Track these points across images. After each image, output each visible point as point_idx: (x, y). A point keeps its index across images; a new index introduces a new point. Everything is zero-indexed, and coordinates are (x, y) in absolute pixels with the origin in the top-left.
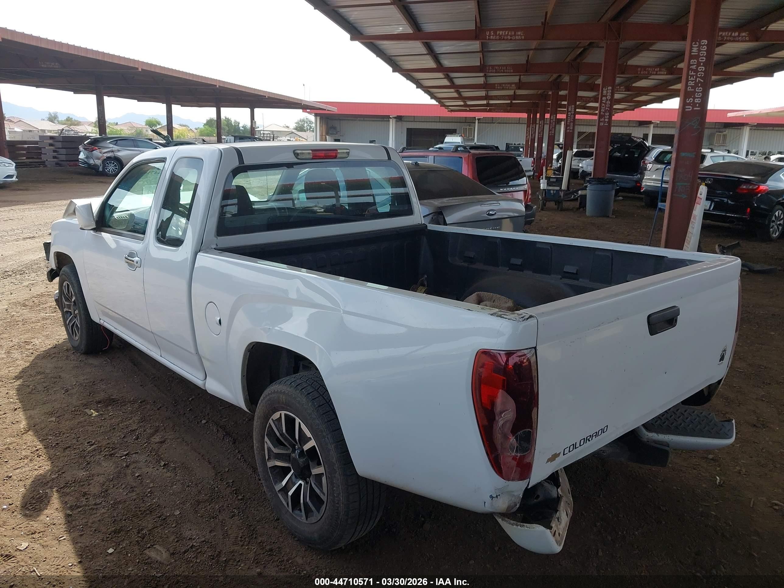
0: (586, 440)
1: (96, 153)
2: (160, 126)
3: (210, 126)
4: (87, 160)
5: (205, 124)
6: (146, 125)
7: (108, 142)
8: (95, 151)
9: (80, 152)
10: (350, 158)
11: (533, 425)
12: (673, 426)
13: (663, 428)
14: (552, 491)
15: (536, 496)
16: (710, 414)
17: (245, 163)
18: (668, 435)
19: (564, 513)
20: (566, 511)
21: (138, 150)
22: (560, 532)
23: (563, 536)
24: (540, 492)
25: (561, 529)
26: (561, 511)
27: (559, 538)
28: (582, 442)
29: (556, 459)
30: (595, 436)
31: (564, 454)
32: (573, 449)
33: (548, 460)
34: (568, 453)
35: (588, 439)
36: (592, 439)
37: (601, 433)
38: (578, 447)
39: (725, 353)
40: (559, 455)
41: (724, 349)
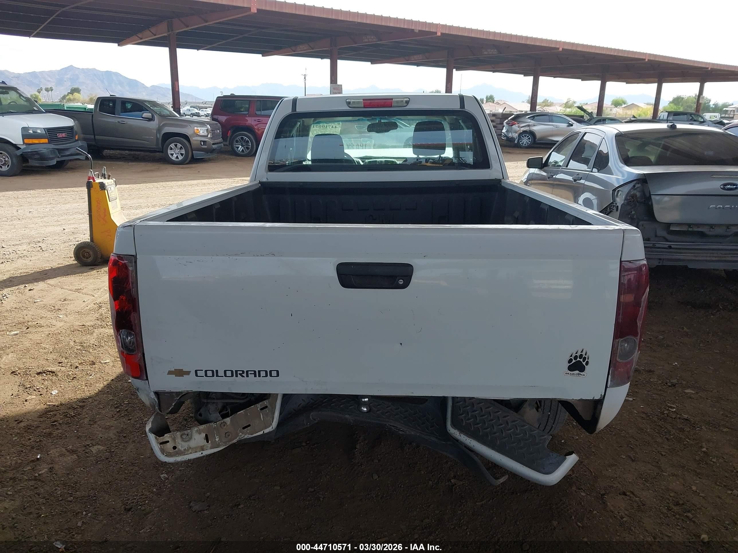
0: (235, 373)
1: (515, 127)
2: (626, 105)
3: (675, 104)
4: (507, 134)
5: (671, 103)
6: (612, 104)
7: (527, 117)
8: (514, 126)
9: (504, 126)
10: (411, 107)
11: (134, 328)
12: (484, 431)
13: (471, 429)
14: (211, 414)
15: (199, 413)
16: (543, 436)
17: (297, 111)
18: (471, 439)
19: (198, 435)
20: (206, 435)
21: (552, 125)
22: (179, 447)
23: (184, 453)
24: (202, 411)
25: (182, 445)
26: (194, 432)
27: (172, 451)
28: (229, 373)
29: (184, 376)
30: (253, 375)
31: (197, 375)
32: (213, 376)
33: (170, 373)
34: (203, 377)
35: (239, 374)
36: (247, 376)
37: (266, 376)
38: (223, 376)
39: (581, 360)
40: (188, 373)
41: (578, 355)
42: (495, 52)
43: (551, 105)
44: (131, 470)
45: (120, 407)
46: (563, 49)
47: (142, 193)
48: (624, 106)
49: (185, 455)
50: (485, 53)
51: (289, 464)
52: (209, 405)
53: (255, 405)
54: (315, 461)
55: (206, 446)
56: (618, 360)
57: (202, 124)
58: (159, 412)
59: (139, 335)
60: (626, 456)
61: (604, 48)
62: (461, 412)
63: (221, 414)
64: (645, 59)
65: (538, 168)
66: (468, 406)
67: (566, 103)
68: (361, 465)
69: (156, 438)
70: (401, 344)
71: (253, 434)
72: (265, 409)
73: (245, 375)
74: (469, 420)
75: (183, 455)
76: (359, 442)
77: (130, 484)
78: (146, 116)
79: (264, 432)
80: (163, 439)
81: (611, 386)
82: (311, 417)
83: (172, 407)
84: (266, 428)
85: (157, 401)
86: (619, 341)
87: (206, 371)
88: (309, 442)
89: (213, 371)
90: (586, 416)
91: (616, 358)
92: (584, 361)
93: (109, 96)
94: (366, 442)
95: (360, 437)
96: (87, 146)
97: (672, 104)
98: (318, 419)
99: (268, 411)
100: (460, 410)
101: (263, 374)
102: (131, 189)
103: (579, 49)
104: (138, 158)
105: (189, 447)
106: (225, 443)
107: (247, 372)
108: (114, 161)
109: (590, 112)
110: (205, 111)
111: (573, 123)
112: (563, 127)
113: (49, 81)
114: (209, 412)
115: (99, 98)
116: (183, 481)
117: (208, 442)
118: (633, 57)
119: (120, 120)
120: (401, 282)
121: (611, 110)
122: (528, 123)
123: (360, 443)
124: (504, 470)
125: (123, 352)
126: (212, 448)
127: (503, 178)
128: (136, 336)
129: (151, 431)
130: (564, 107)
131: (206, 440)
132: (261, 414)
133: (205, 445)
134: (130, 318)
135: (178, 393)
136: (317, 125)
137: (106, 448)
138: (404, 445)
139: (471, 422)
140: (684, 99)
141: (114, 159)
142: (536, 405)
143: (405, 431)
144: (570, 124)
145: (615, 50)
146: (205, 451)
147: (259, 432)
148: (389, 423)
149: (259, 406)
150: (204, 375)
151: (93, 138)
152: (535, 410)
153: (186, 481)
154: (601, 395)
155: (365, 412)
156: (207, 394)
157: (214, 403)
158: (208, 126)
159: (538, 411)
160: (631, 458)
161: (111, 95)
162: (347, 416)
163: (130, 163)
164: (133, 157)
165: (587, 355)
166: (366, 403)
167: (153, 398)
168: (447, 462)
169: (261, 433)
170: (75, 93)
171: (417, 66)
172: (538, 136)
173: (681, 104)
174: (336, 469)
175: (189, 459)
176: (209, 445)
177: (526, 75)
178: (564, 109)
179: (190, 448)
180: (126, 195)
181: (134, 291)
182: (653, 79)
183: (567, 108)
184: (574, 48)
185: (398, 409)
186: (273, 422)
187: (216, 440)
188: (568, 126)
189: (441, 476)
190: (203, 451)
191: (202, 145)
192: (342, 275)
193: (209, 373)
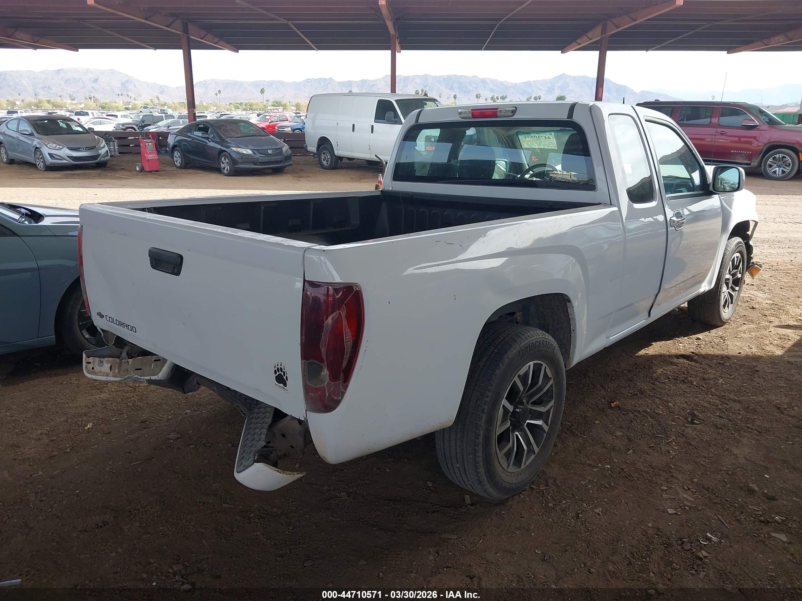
10: (518, 116)
17: (419, 122)
19: (107, 364)
20: (111, 366)
22: (96, 369)
26: (105, 361)
27: (91, 370)
35: (121, 324)
37: (131, 330)
39: (282, 374)
41: (279, 367)
49: (97, 375)
53: (152, 356)
56: (307, 382)
69: (85, 358)
71: (142, 376)
72: (158, 362)
73: (123, 326)
79: (150, 378)
80: (89, 360)
84: (153, 376)
86: (305, 362)
105: (100, 371)
106: (121, 376)
113: (541, 89)
120: (176, 270)
126: (113, 376)
131: (110, 370)
132: (153, 364)
133: (109, 373)
147: (147, 376)
149: (154, 358)
175: (99, 379)
186: (159, 373)
187: (116, 372)
190: (108, 377)
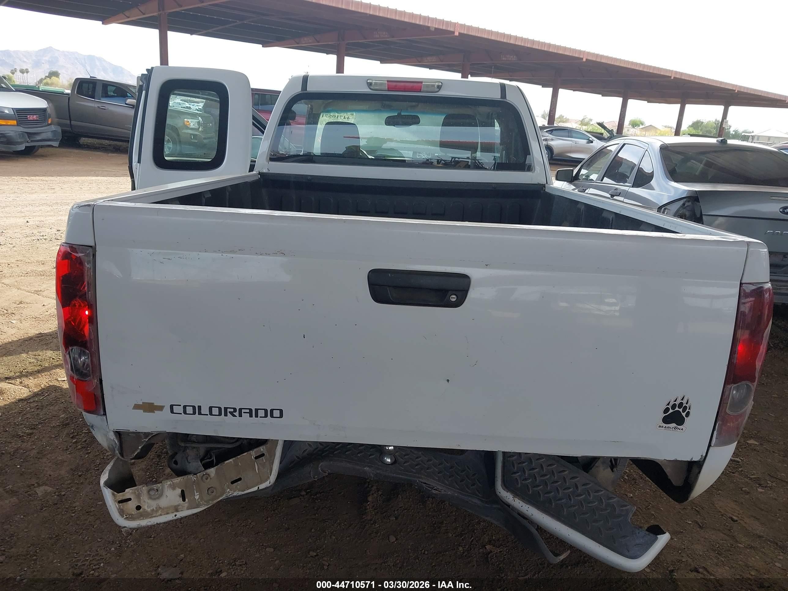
0: (224, 411)
2: (643, 126)
3: (694, 129)
6: (631, 123)
7: (545, 130)
10: (443, 93)
11: (88, 345)
12: (546, 495)
13: (529, 492)
14: (190, 463)
15: (174, 460)
16: (626, 506)
17: (307, 90)
18: (528, 506)
19: (172, 490)
20: (183, 492)
21: (571, 141)
22: (145, 507)
23: (152, 515)
24: (178, 458)
25: (148, 505)
26: (166, 486)
27: (134, 512)
28: (215, 411)
29: (156, 412)
30: (249, 414)
31: (172, 412)
32: (194, 413)
33: (137, 407)
34: (181, 414)
35: (229, 412)
36: (240, 415)
37: (266, 416)
38: (207, 415)
39: (681, 410)
40: (161, 408)
41: (677, 403)
42: (513, 58)
43: (567, 121)
44: (85, 520)
45: (77, 437)
46: (586, 59)
47: (122, 186)
48: (641, 127)
49: (152, 517)
50: (504, 59)
51: (285, 519)
52: (188, 451)
53: (249, 452)
54: (317, 515)
55: (181, 506)
56: (728, 411)
57: (193, 115)
58: (120, 457)
59: (95, 355)
60: (692, 522)
61: (629, 62)
62: (516, 469)
63: (203, 462)
64: (671, 77)
65: (568, 182)
66: (524, 462)
67: (583, 120)
68: (375, 522)
69: (113, 494)
70: (448, 381)
71: (245, 490)
72: (261, 458)
73: (237, 414)
74: (526, 480)
75: (150, 518)
76: (371, 492)
77: (82, 539)
78: (130, 102)
79: (258, 487)
80: (123, 495)
81: (716, 445)
82: (320, 468)
83: (138, 451)
84: (261, 483)
85: (118, 443)
86: (731, 387)
87: (185, 407)
88: (309, 490)
89: (194, 407)
90: (676, 480)
91: (726, 410)
92: (684, 411)
93: (89, 77)
94: (380, 493)
95: (372, 487)
96: (61, 132)
97: (691, 128)
98: (329, 471)
99: (264, 461)
100: (514, 466)
101: (261, 413)
102: (109, 181)
103: (603, 61)
104: (119, 149)
105: (158, 507)
106: (207, 502)
107: (240, 410)
108: (91, 151)
109: (610, 130)
110: (197, 105)
111: (593, 139)
112: (584, 143)
113: (24, 62)
114: (188, 461)
115: (77, 79)
116: (151, 537)
117: (184, 500)
118: (659, 73)
119: (100, 105)
120: (453, 298)
121: (628, 130)
122: (546, 137)
123: (373, 494)
124: (548, 535)
125: (73, 377)
126: (188, 509)
127: (547, 183)
128: (91, 356)
129: (108, 484)
130: (580, 125)
131: (181, 498)
132: (256, 464)
133: (180, 504)
134: (84, 332)
135: (146, 434)
136: (327, 114)
137: (55, 490)
138: (427, 499)
139: (528, 483)
140: (703, 124)
141: (92, 148)
142: (610, 463)
143: (439, 490)
144: (590, 140)
145: (640, 65)
146: (181, 512)
147: (253, 487)
148: (420, 480)
149: (253, 453)
150: (182, 412)
151: (69, 123)
152: (609, 469)
153: (154, 537)
154: (702, 456)
155: (390, 464)
156: (186, 437)
157: (194, 448)
158: (200, 118)
159: (613, 471)
160: (699, 524)
161: (91, 77)
162: (366, 469)
163: (110, 154)
164: (114, 148)
165: (689, 404)
166: (391, 452)
167: (112, 439)
168: (479, 523)
169: (256, 489)
170: (53, 77)
171: (430, 69)
172: (556, 151)
173: (700, 128)
174: (343, 527)
175: (157, 523)
176: (186, 504)
177: (544, 86)
178: (580, 126)
179: (160, 508)
180: (103, 188)
181: (90, 295)
182: (675, 99)
183: (583, 125)
184: (598, 60)
185: (431, 460)
186: (271, 475)
187: (196, 497)
188: (588, 143)
189: (473, 540)
190: (178, 513)
191: (192, 139)
192: (376, 285)
193: (190, 410)
